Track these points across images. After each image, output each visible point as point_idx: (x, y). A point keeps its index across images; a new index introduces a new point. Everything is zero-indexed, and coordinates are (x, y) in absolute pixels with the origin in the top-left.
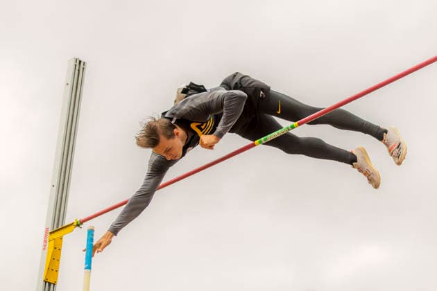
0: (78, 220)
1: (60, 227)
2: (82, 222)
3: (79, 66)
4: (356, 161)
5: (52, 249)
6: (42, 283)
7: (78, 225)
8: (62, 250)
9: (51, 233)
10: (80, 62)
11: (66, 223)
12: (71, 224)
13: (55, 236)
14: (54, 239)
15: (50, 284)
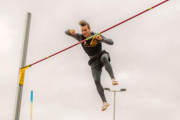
1: (24, 67)
2: (31, 65)
3: (29, 15)
6: (19, 85)
9: (21, 69)
10: (30, 13)
11: (26, 66)
12: (28, 66)
13: (23, 70)
14: (22, 71)
15: (21, 85)
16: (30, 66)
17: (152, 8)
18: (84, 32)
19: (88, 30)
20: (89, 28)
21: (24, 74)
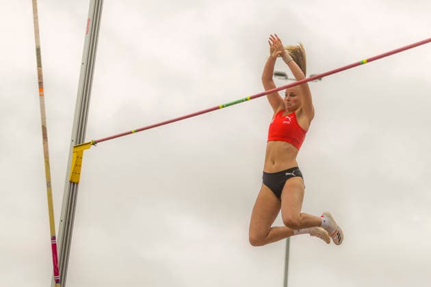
0: (94, 140)
1: (81, 144)
6: (68, 183)
7: (94, 144)
9: (75, 147)
12: (89, 143)
14: (77, 151)
15: (74, 183)
16: (95, 143)
17: (369, 61)
21: (81, 158)
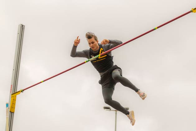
0: (22, 89)
1: (15, 92)
2: (23, 90)
3: (22, 27)
4: (129, 114)
5: (13, 100)
6: (9, 113)
7: (22, 92)
8: (16, 100)
9: (12, 94)
10: (23, 25)
11: (17, 91)
12: (19, 91)
13: (14, 95)
14: (13, 97)
15: (12, 113)
17: (158, 28)
18: (91, 45)
19: (96, 42)
20: (96, 40)
